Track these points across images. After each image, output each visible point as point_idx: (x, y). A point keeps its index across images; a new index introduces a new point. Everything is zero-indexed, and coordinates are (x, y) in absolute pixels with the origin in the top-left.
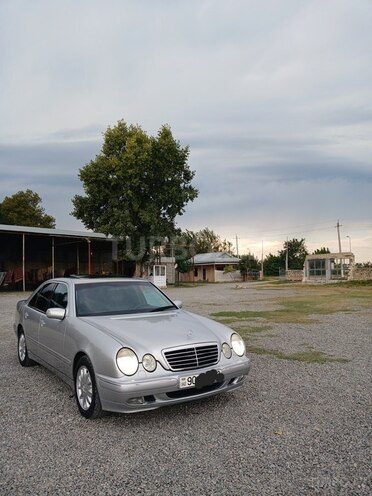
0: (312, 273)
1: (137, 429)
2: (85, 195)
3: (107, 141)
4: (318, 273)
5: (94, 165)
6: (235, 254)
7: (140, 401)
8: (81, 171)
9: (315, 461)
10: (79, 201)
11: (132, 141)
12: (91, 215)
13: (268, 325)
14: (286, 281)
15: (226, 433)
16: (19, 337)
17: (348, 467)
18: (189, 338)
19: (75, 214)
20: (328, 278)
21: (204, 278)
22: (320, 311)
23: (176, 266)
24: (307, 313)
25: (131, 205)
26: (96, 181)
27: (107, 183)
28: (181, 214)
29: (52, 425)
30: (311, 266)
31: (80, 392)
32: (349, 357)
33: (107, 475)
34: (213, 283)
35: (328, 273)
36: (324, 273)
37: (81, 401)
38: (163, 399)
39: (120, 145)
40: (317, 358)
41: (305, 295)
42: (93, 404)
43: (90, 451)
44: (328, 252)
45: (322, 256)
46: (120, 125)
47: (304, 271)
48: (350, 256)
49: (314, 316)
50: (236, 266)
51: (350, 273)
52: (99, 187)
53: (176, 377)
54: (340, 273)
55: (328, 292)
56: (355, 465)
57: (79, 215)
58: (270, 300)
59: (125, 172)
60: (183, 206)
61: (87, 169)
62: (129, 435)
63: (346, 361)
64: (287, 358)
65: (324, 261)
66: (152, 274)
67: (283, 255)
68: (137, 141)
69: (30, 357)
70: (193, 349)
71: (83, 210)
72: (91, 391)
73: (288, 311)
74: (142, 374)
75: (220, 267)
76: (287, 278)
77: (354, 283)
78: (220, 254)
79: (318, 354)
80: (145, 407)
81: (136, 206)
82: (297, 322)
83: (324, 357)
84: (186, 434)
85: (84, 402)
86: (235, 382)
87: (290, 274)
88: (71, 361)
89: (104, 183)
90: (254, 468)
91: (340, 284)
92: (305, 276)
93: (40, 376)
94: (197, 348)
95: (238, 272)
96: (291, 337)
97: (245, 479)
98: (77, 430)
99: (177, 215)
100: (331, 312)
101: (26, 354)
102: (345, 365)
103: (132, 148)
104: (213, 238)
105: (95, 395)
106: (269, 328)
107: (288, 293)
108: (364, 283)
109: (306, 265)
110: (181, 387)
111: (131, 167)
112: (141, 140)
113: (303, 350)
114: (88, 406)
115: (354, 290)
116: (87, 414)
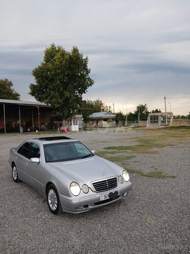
0: (151, 122)
1: (80, 221)
2: (35, 84)
3: (46, 55)
4: (155, 122)
5: (40, 68)
6: (113, 112)
7: (82, 207)
8: (33, 71)
9: (167, 238)
10: (33, 87)
11: (58, 55)
12: (39, 94)
13: (133, 155)
14: (139, 127)
15: (123, 222)
16: (13, 168)
17: (183, 241)
18: (104, 175)
19: (31, 94)
20: (159, 125)
21: (97, 125)
22: (157, 146)
23: (83, 119)
24: (151, 147)
25: (59, 89)
26: (41, 76)
27: (47, 78)
28: (85, 93)
29: (38, 218)
30: (151, 119)
31: (50, 201)
32: (175, 175)
33: (71, 248)
34: (102, 127)
35: (160, 122)
36: (158, 122)
37: (51, 206)
38: (92, 206)
39: (53, 57)
40: (160, 175)
41: (149, 135)
42: (58, 208)
43: (60, 234)
44: (160, 112)
45: (157, 114)
46: (52, 46)
47: (147, 121)
48: (170, 113)
49: (155, 149)
50: (113, 119)
51: (171, 122)
52: (43, 79)
53: (99, 195)
54: (165, 122)
55: (160, 133)
56: (186, 239)
57: (33, 94)
58: (132, 139)
59: (56, 72)
60: (87, 88)
61: (36, 69)
62: (77, 224)
63: (174, 177)
64: (145, 176)
65: (158, 116)
66: (71, 124)
67: (137, 113)
68: (61, 55)
69: (19, 178)
70: (106, 181)
71: (35, 91)
72: (56, 202)
73: (142, 146)
74: (83, 195)
75: (105, 120)
76: (139, 125)
77: (172, 127)
78: (105, 113)
79: (160, 173)
80: (84, 210)
81: (62, 89)
82: (147, 153)
83: (163, 174)
84: (104, 223)
85: (53, 206)
86: (125, 195)
87: (141, 123)
88: (44, 186)
89: (46, 78)
90: (139, 242)
91: (166, 128)
92: (148, 124)
93: (26, 189)
94: (108, 180)
95: (115, 122)
96: (146, 162)
97: (136, 248)
98: (51, 222)
99: (83, 94)
100: (163, 147)
101: (17, 177)
102: (174, 180)
103: (59, 59)
104: (101, 104)
105: (59, 204)
106: (134, 157)
107: (140, 134)
108: (178, 128)
109: (149, 118)
110: (101, 200)
111: (59, 69)
112: (63, 54)
113: (153, 170)
114: (55, 208)
115: (173, 132)
116: (54, 213)
